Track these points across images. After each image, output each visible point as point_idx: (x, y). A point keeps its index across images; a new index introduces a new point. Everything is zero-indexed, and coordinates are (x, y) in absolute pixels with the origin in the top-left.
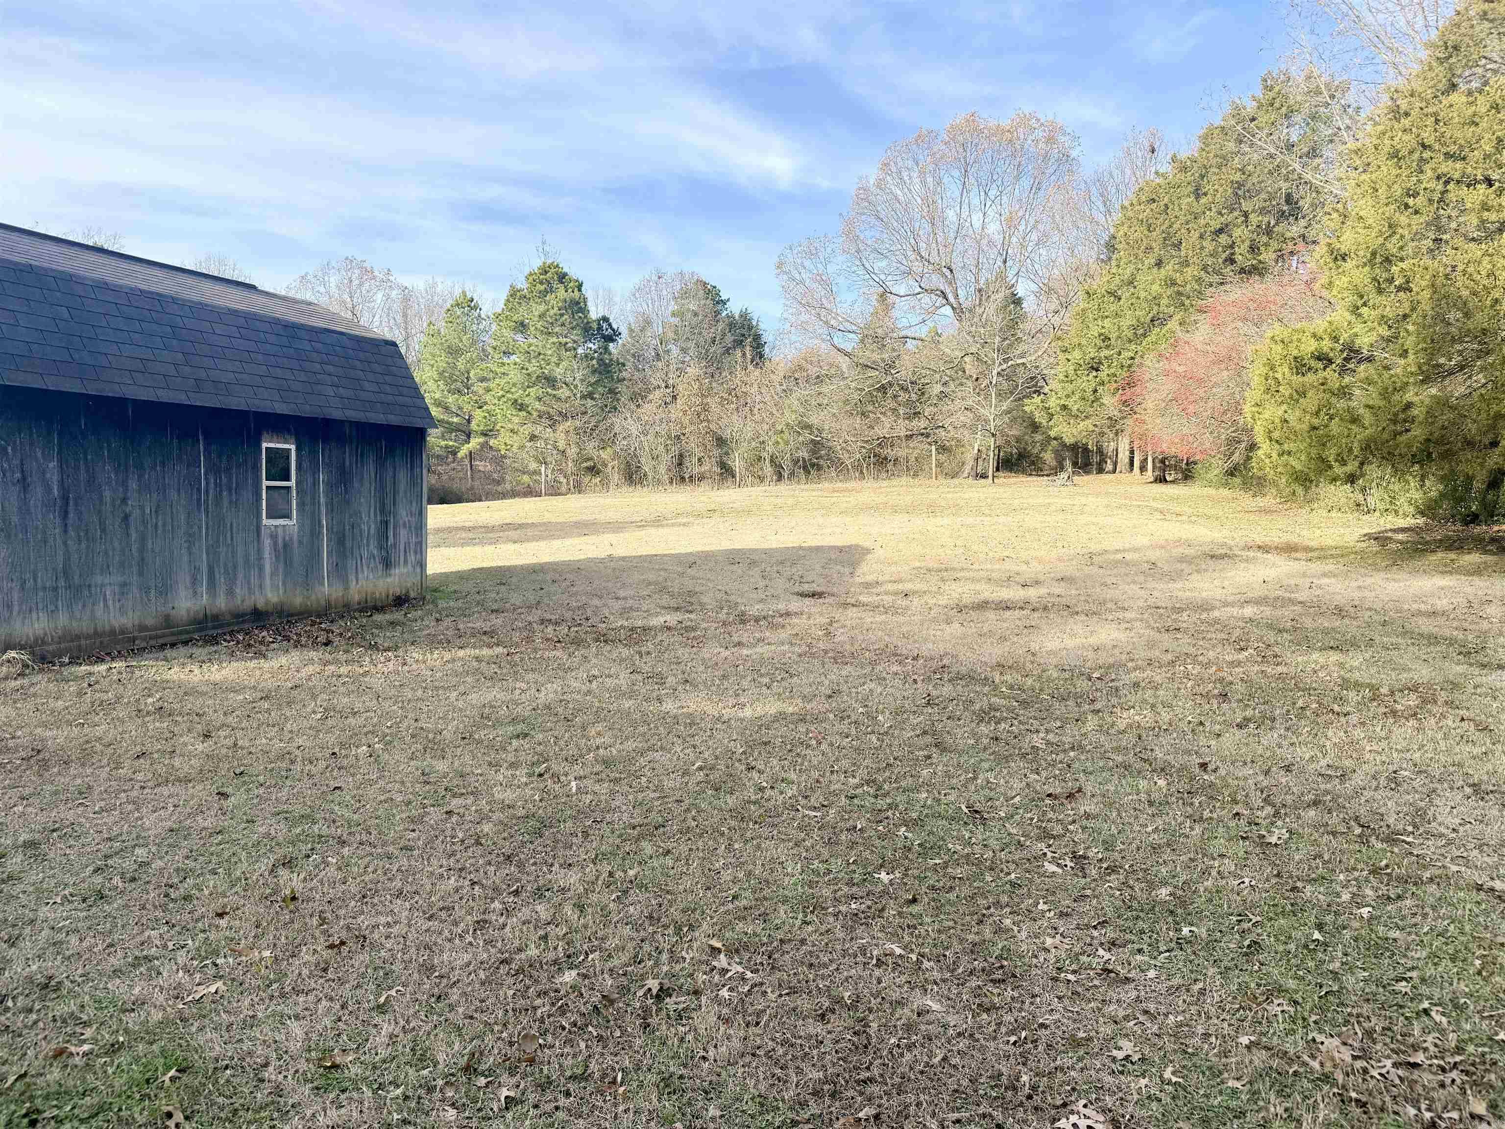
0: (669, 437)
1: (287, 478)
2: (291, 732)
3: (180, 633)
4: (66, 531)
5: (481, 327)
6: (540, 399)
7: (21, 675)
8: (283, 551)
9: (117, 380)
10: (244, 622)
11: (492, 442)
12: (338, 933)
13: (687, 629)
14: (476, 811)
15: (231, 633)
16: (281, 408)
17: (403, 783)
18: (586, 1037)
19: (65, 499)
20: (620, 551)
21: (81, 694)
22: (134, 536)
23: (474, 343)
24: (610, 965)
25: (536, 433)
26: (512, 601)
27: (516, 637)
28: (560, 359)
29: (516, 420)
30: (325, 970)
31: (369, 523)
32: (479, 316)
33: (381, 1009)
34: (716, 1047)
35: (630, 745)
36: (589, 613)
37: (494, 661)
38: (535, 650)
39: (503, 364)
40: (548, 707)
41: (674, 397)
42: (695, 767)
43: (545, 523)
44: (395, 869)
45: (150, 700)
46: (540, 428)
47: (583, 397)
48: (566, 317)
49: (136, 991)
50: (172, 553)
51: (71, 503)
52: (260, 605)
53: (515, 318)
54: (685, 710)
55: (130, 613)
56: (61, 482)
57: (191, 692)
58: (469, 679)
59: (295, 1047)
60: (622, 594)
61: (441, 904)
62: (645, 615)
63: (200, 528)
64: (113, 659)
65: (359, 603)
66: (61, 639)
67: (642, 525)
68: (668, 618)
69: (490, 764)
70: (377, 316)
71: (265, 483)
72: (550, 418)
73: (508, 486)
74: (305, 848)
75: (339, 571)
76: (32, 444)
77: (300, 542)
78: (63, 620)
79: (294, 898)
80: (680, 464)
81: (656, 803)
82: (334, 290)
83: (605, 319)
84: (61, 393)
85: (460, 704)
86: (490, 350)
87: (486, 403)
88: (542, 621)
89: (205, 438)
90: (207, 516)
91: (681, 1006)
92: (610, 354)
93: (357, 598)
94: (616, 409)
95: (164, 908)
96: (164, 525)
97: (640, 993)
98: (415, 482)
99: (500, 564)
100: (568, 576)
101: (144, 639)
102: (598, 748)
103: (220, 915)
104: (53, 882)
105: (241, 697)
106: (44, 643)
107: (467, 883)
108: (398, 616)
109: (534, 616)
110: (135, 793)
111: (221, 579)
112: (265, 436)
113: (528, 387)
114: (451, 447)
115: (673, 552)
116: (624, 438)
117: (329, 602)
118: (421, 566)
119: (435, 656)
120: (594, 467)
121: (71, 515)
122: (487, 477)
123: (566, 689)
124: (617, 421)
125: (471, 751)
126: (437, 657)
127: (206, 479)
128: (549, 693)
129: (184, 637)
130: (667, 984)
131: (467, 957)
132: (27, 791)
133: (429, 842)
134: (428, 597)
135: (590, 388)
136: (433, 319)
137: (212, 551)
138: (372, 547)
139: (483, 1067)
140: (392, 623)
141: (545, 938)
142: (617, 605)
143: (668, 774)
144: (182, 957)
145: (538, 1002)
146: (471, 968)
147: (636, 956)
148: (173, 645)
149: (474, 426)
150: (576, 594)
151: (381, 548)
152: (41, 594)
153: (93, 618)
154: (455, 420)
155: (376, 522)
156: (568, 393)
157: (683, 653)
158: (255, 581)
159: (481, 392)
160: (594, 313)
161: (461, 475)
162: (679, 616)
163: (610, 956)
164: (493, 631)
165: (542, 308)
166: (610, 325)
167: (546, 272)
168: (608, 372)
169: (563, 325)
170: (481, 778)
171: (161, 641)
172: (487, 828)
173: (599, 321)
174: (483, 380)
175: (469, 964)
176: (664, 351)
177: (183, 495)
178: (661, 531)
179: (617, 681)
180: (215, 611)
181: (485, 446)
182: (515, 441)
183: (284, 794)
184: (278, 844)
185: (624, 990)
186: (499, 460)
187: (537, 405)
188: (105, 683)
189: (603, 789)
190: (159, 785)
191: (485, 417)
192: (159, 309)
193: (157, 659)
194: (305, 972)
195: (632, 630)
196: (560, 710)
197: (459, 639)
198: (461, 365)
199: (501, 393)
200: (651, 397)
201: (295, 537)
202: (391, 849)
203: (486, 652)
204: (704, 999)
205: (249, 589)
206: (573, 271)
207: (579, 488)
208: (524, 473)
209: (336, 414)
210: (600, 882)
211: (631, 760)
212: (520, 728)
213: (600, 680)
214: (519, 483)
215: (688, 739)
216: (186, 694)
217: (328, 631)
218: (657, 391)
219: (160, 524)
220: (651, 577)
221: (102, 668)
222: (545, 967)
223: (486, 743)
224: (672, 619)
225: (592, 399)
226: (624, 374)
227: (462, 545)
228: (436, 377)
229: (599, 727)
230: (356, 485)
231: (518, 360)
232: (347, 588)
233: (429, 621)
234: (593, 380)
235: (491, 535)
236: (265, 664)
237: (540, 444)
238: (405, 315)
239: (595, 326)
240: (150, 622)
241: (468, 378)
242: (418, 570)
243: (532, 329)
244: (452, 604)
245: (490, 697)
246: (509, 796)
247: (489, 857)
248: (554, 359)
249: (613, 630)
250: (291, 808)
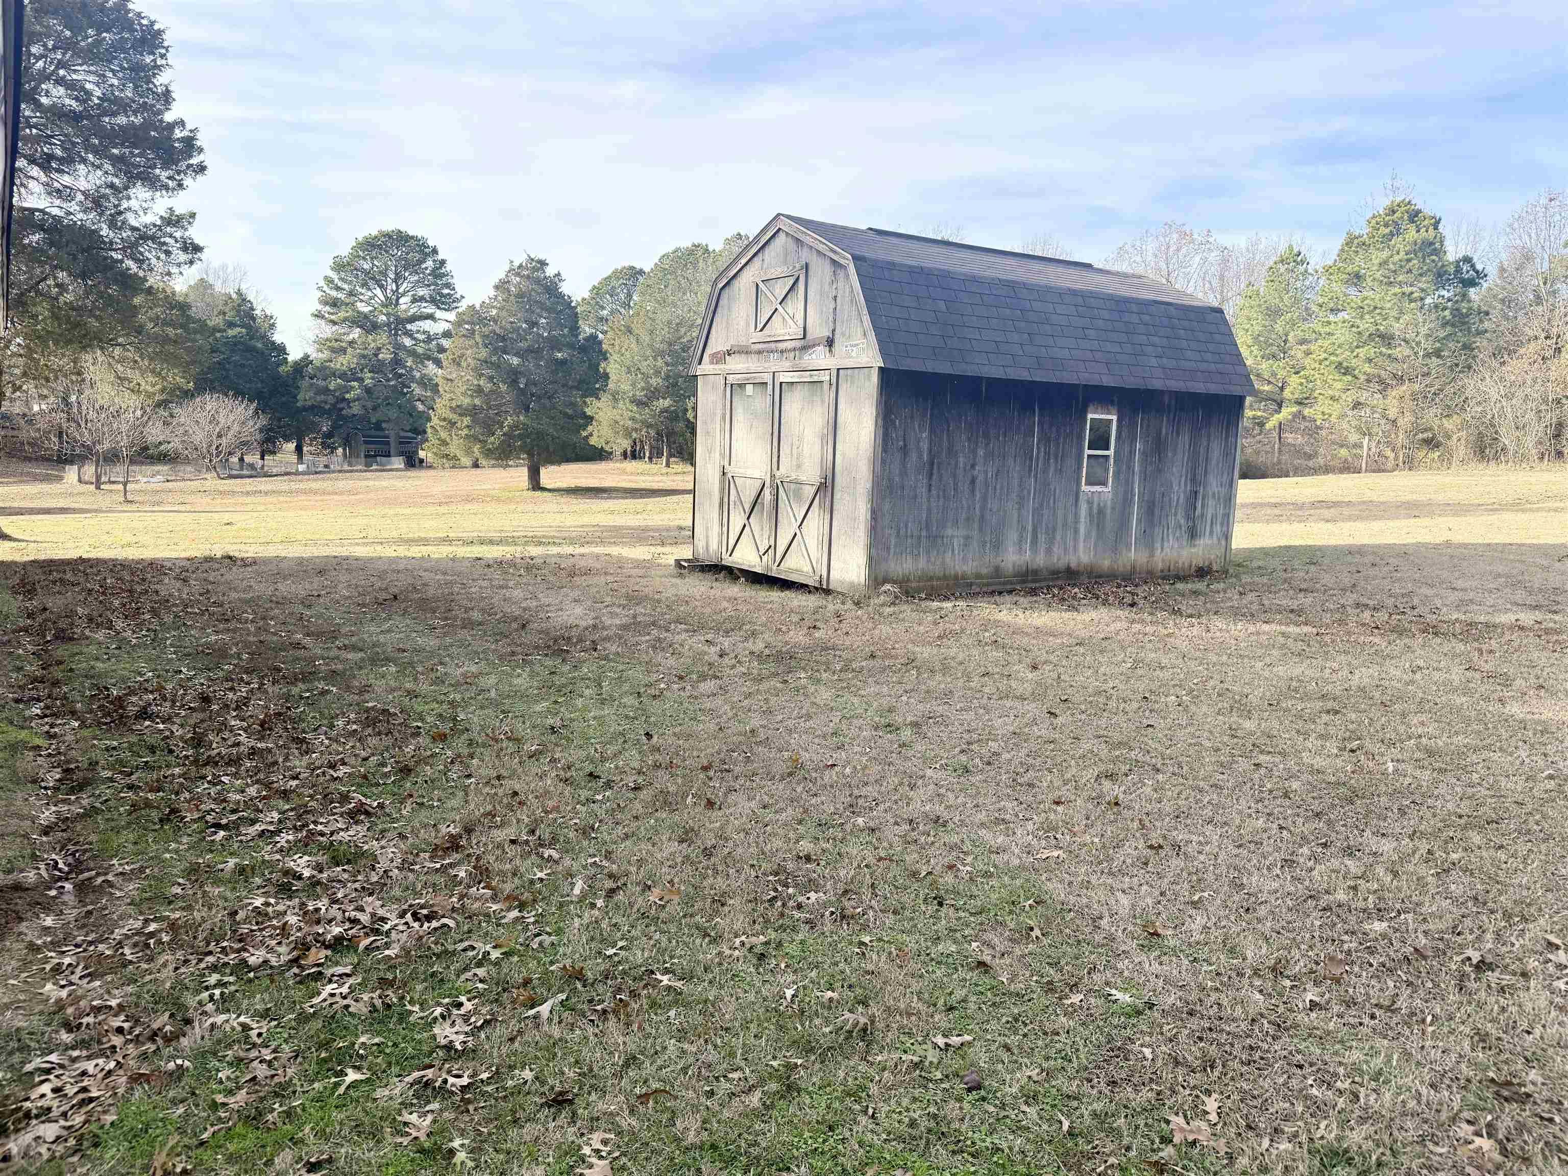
0: (1545, 401)
1: (1107, 449)
2: (1105, 675)
3: (1004, 583)
4: (930, 490)
5: (1307, 283)
6: (1370, 361)
7: (893, 604)
8: (1098, 516)
9: (977, 361)
10: (1058, 578)
11: (1307, 412)
12: (1155, 838)
13: (1547, 631)
14: (1284, 769)
15: (1048, 588)
16: (1107, 381)
17: (1211, 732)
18: (1395, 978)
19: (932, 464)
20: (1458, 538)
21: (936, 623)
22: (978, 495)
23: (1297, 301)
24: (1424, 927)
25: (1362, 400)
26: (1324, 582)
27: (1327, 618)
28: (1401, 313)
29: (1338, 385)
30: (1146, 864)
31: (1179, 491)
32: (1306, 271)
33: (1195, 904)
34: (1544, 1026)
35: (1460, 740)
36: (1416, 601)
37: (1304, 639)
38: (1349, 633)
39: (1329, 323)
40: (1362, 689)
41: (1558, 350)
42: (1543, 775)
43: (1364, 502)
44: (1206, 800)
45: (987, 634)
46: (1366, 394)
47: (1428, 355)
48: (1415, 262)
49: (999, 840)
50: (1005, 511)
51: (935, 467)
52: (1073, 565)
53: (1349, 269)
54: (1536, 717)
55: (970, 563)
56: (930, 451)
57: (1017, 631)
58: (1275, 652)
59: (1124, 912)
60: (1460, 584)
61: (1250, 838)
62: (1490, 610)
63: (1029, 493)
64: (956, 599)
65: (1162, 571)
66: (920, 580)
67: (1495, 508)
68: (1522, 616)
69: (1298, 732)
70: (1193, 281)
71: (1088, 452)
72: (1381, 382)
73: (1321, 461)
74: (1125, 768)
75: (1147, 538)
76: (912, 417)
77: (1113, 508)
78: (922, 563)
79: (1117, 804)
80: (1557, 436)
81: (1489, 800)
82: (1150, 258)
83: (1467, 260)
84: (935, 375)
85: (1267, 674)
86: (1315, 308)
87: (1304, 368)
88: (1358, 605)
89: (1040, 409)
90: (1036, 481)
91: (1504, 983)
92: (1469, 301)
93: (1160, 566)
94: (1469, 367)
95: (1013, 788)
96: (1002, 488)
97: (1459, 958)
98: (1229, 453)
99: (1310, 542)
100: (1391, 560)
101: (978, 585)
102: (1420, 737)
103: (1057, 803)
104: (933, 754)
105: (1059, 641)
106: (908, 580)
107: (1275, 826)
108: (1200, 586)
109: (1350, 598)
110: (985, 701)
111: (1042, 538)
112: (1091, 408)
113: (1357, 347)
114: (1259, 417)
115: (1535, 541)
116: (1479, 403)
117: (1134, 567)
118: (1227, 538)
119: (1239, 627)
120: (1432, 439)
121: (934, 477)
122: (1298, 452)
123: (1383, 676)
124: (1470, 384)
125: (1279, 718)
126: (1239, 628)
127: (1038, 448)
128: (1364, 676)
129: (1009, 587)
130: (1489, 959)
131: (1275, 885)
132: (908, 688)
133: (1240, 785)
134: (1231, 571)
135: (1438, 345)
136: (1252, 279)
137: (1037, 512)
138: (1179, 517)
139: (1289, 973)
140: (1195, 592)
141: (1355, 888)
142: (1453, 597)
143: (1508, 776)
144: (1030, 826)
145: (1346, 938)
146: (1278, 895)
147: (1455, 927)
148: (1000, 593)
149: (1287, 393)
150: (1399, 580)
151: (1188, 518)
152: (909, 541)
153: (943, 563)
154: (1266, 388)
155: (1185, 492)
156: (1407, 352)
157: (1541, 657)
158: (1070, 543)
159: (1300, 355)
160: (1452, 253)
161: (1268, 448)
162: (1538, 615)
163: (1425, 920)
164: (1301, 610)
165: (1385, 254)
166: (1473, 266)
167: (1394, 212)
168: (1464, 323)
169: (1409, 271)
170: (1288, 742)
171: (991, 589)
172: (1295, 785)
173: (1458, 262)
174: (1302, 342)
175: (1276, 891)
176: (1548, 293)
177: (1018, 459)
178: (1521, 516)
179: (1448, 675)
180: (1035, 567)
181: (1299, 415)
182: (1336, 409)
183: (1103, 722)
184: (1100, 760)
185: (1439, 953)
186: (1313, 430)
187: (1367, 368)
188: (952, 617)
189: (1426, 776)
190: (1001, 698)
191: (1301, 384)
192: (1012, 294)
193: (989, 602)
194: (1129, 861)
195: (1471, 624)
196: (1377, 695)
197: (1265, 613)
198: (1279, 327)
199: (1324, 355)
200: (1522, 351)
201: (1109, 503)
202: (1202, 784)
203: (1292, 629)
204: (1532, 983)
205: (1065, 549)
206: (1428, 206)
207: (1410, 464)
208: (1342, 446)
209: (1157, 384)
210: (1417, 856)
211: (1461, 755)
212: (1330, 705)
213: (1427, 672)
214: (1334, 457)
215: (1537, 746)
216: (1014, 633)
217: (1133, 594)
218: (1533, 344)
219: (998, 487)
220: (1500, 569)
221: (948, 605)
222: (1354, 912)
223: (1294, 712)
224: (1527, 618)
225: (1439, 356)
226: (1486, 325)
227: (1268, 522)
228: (1250, 342)
229: (1423, 717)
230: (1170, 454)
231: (1347, 317)
232: (1152, 555)
233: (1233, 594)
234: (1442, 334)
235: (1300, 513)
236: (1079, 617)
237: (1365, 412)
238: (1222, 278)
239: (1452, 269)
240: (984, 571)
241: (1285, 341)
242: (1223, 543)
243: (1369, 280)
244: (1256, 579)
245: (1297, 671)
246: (1319, 762)
247: (1298, 811)
248: (1394, 313)
249: (1445, 622)
250: (1110, 734)
